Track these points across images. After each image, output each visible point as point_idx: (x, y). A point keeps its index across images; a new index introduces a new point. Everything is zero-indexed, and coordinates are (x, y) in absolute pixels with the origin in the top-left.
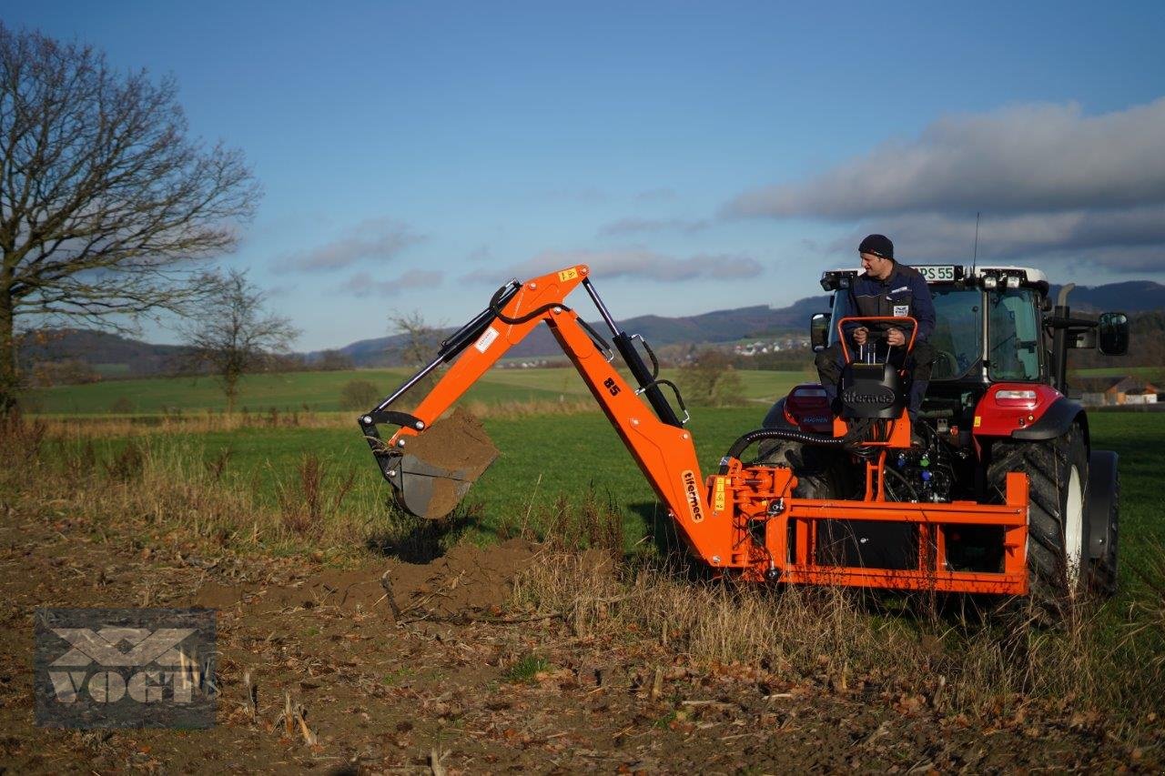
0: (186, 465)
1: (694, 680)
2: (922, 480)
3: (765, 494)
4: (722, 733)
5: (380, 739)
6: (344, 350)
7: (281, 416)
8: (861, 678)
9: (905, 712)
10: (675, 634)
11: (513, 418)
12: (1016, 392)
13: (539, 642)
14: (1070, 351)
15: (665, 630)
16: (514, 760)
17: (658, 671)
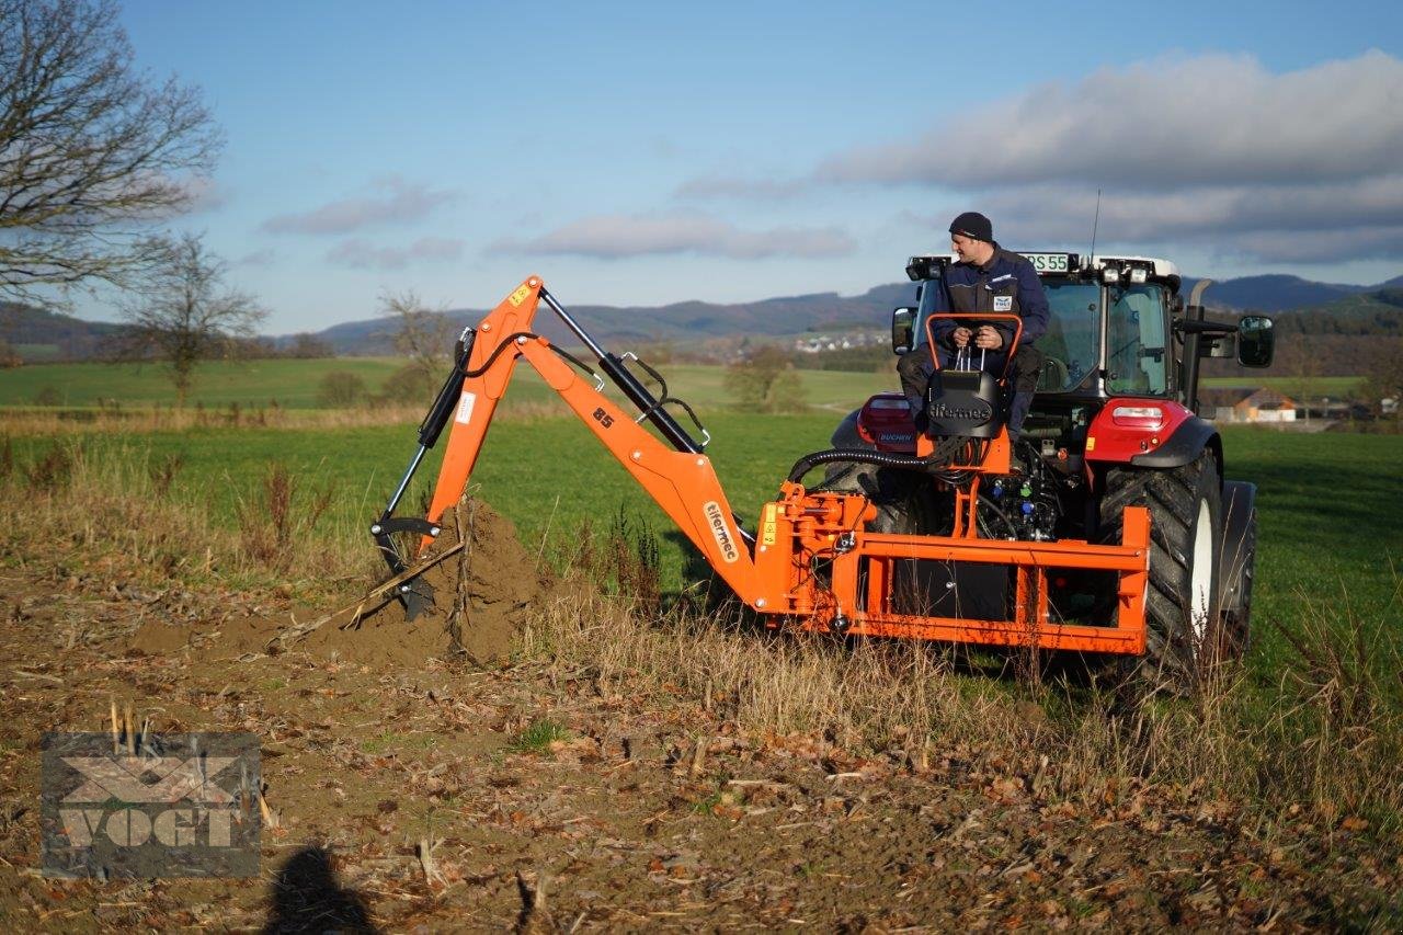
0: (125, 474)
1: (744, 755)
2: (1022, 513)
3: (832, 526)
4: (777, 821)
5: (357, 822)
6: (322, 334)
7: (245, 413)
8: (945, 755)
9: (999, 797)
10: (721, 697)
11: (527, 423)
12: (1138, 409)
13: (554, 702)
14: (1203, 361)
15: (708, 692)
16: (521, 851)
17: (700, 743)
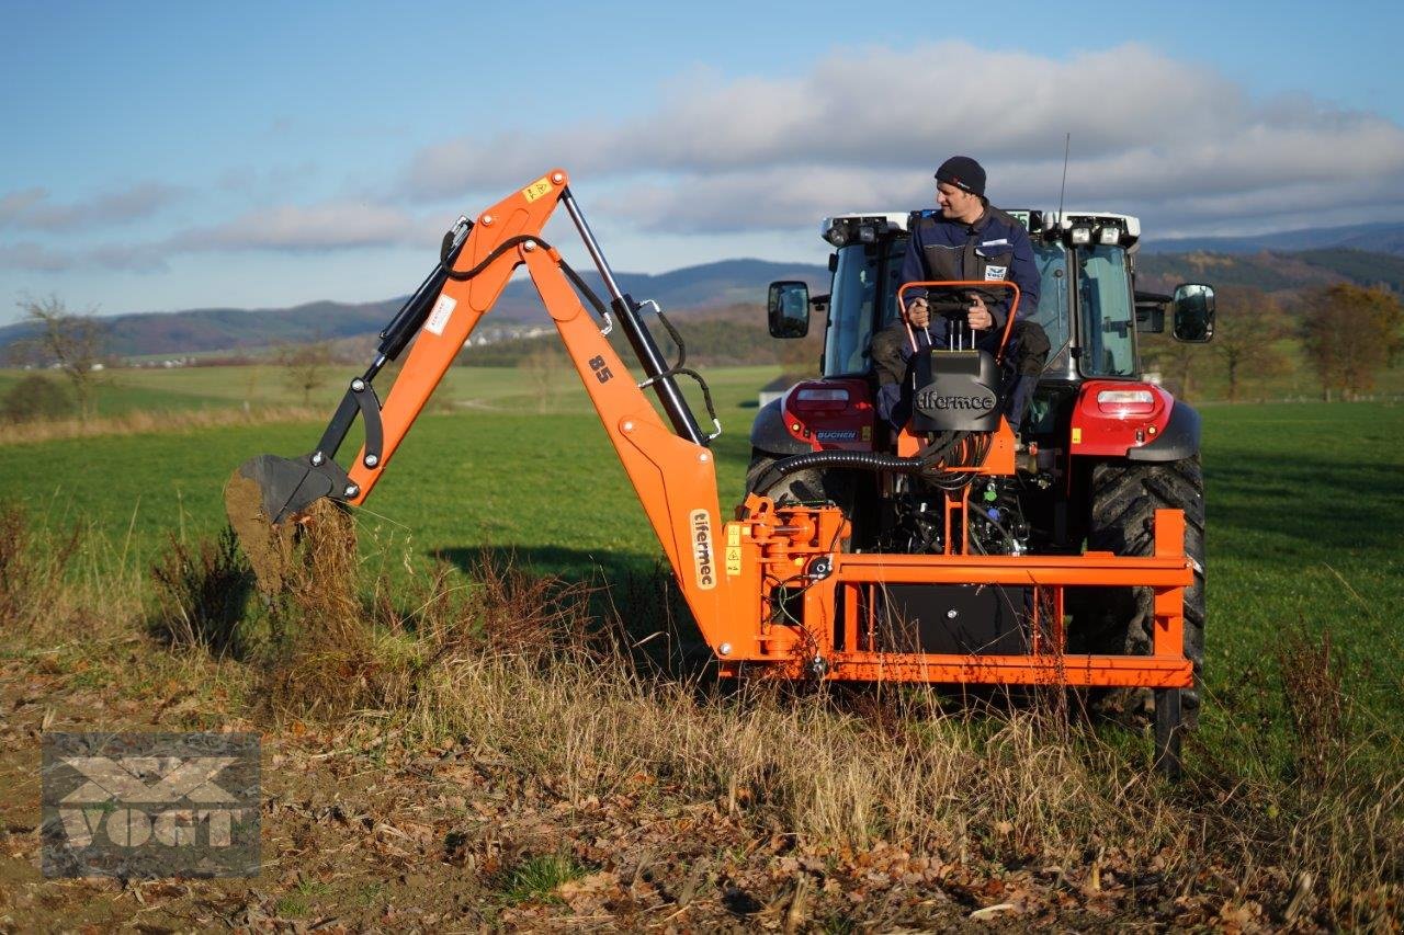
3: (804, 548)
12: (1126, 393)
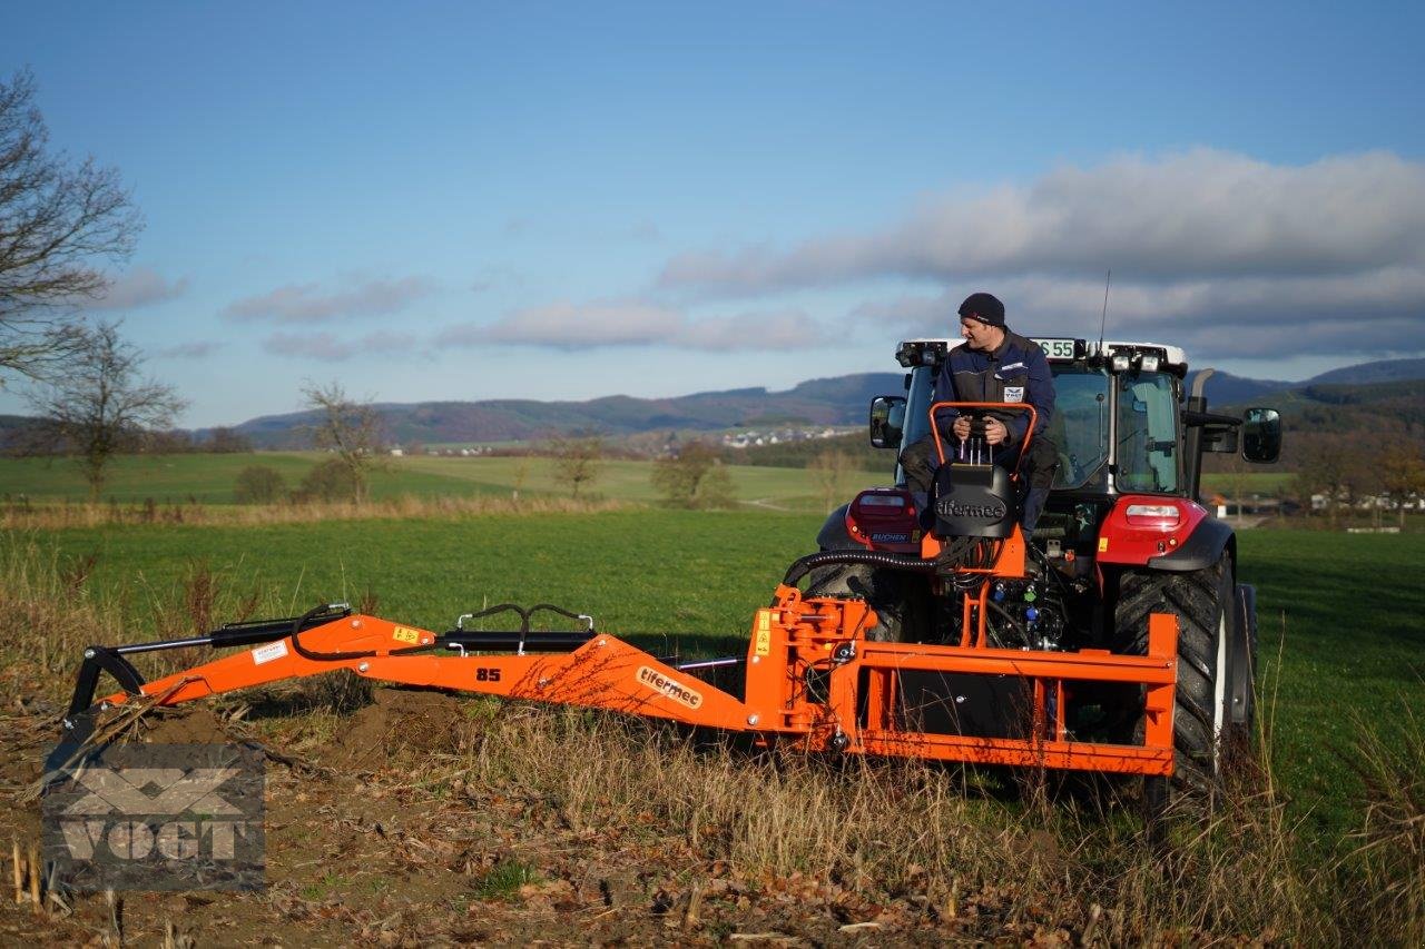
0: (32, 578)
2: (1025, 619)
3: (830, 634)
6: (239, 428)
7: (160, 508)
10: (707, 830)
12: (1154, 508)
13: (518, 836)
14: (1205, 455)
15: (694, 825)
